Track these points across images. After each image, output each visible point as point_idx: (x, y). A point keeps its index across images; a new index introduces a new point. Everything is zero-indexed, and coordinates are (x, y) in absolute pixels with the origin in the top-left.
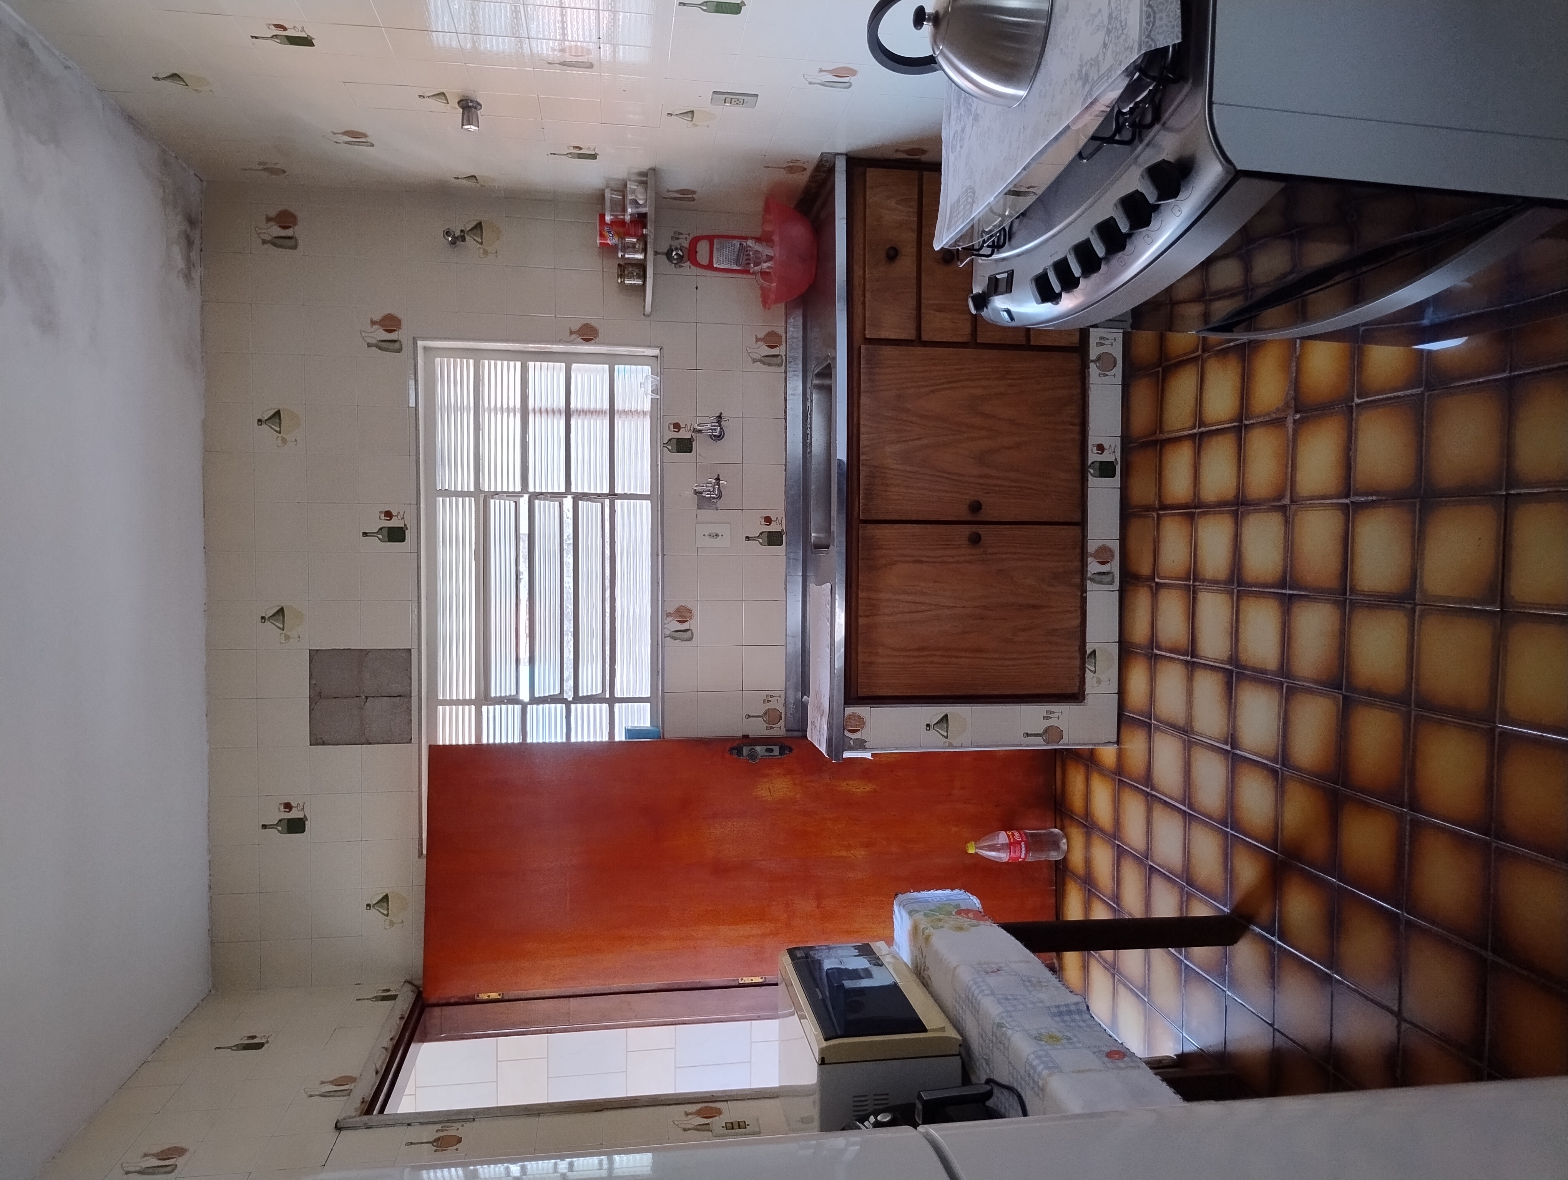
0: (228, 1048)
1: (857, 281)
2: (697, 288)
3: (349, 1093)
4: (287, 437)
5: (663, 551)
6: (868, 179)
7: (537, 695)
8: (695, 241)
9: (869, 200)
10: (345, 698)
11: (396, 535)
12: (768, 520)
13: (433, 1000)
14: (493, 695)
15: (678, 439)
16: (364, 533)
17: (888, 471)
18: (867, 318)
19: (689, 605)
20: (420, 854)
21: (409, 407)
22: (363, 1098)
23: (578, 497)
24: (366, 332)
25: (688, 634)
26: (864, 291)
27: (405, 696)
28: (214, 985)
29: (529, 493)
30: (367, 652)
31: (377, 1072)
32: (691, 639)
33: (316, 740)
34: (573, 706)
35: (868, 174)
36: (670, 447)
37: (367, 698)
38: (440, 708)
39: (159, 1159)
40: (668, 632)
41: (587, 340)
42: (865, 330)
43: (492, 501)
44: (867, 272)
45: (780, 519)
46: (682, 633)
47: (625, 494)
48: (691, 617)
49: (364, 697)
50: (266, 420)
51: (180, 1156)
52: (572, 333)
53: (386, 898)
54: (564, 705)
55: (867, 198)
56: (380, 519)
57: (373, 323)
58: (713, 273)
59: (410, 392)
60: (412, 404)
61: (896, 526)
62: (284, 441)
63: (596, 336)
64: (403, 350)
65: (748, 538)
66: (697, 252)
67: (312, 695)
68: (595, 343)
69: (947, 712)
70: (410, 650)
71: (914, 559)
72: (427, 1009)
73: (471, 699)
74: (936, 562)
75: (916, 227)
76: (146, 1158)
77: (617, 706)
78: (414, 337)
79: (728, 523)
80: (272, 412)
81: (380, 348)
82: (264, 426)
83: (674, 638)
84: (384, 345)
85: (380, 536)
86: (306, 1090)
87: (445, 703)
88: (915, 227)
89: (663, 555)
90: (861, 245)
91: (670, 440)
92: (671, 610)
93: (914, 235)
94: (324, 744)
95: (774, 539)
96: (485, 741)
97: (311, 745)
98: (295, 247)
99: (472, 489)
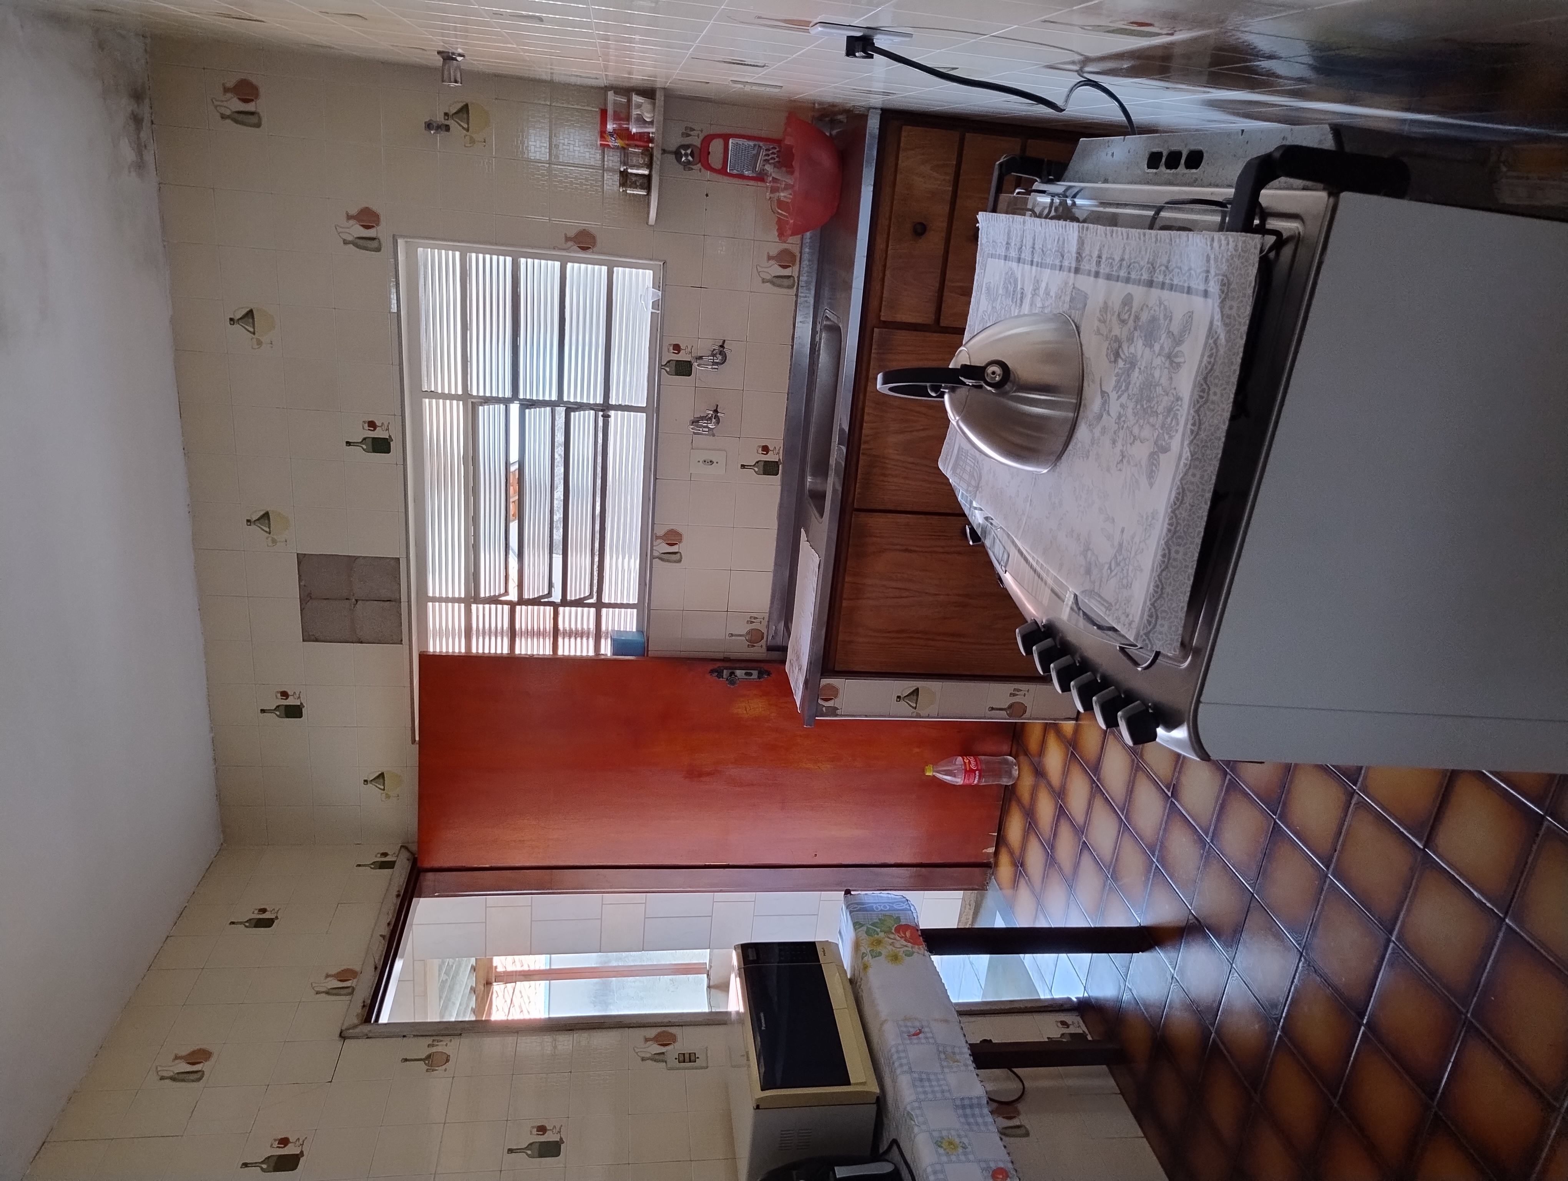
0: (241, 923)
1: (878, 256)
2: (707, 195)
3: (351, 991)
4: (262, 339)
5: (655, 475)
6: (903, 139)
7: (526, 596)
8: (708, 139)
9: (902, 164)
10: (336, 599)
11: (381, 446)
12: (766, 449)
13: (427, 865)
14: (482, 595)
15: (677, 361)
16: (347, 442)
17: (887, 461)
18: (884, 299)
19: (680, 530)
20: (414, 741)
21: (390, 312)
22: (364, 1002)
23: (572, 408)
24: (341, 227)
25: (677, 557)
26: (885, 266)
27: (395, 601)
28: (225, 841)
29: (520, 400)
30: (356, 558)
31: (376, 968)
32: (680, 561)
33: (308, 637)
34: (561, 609)
35: (904, 134)
36: (668, 369)
37: (357, 601)
38: (430, 604)
39: (188, 1063)
40: (656, 554)
41: (584, 249)
42: (880, 311)
43: (481, 408)
44: (890, 248)
45: (777, 449)
46: (671, 555)
47: (620, 405)
48: (680, 541)
49: (354, 600)
50: (238, 320)
51: (206, 1061)
52: (568, 239)
53: (382, 776)
54: (552, 608)
55: (900, 161)
56: (363, 428)
57: (349, 217)
58: (726, 179)
59: (392, 296)
60: (394, 309)
61: (890, 515)
62: (259, 343)
63: (594, 243)
64: (382, 249)
65: (743, 466)
66: (709, 153)
67: (302, 596)
68: (593, 252)
69: (919, 686)
70: (398, 559)
71: (904, 548)
72: (422, 874)
73: (461, 598)
74: (926, 552)
75: (949, 199)
76: (177, 1061)
77: (604, 611)
78: (394, 236)
79: (725, 450)
80: (244, 311)
81: (357, 246)
82: (236, 326)
83: (662, 559)
84: (361, 242)
85: (364, 447)
86: (314, 985)
87: (434, 600)
88: (948, 197)
89: (656, 479)
90: (887, 216)
91: (669, 362)
92: (660, 531)
93: (947, 208)
94: (317, 640)
95: (769, 468)
96: (474, 651)
97: (304, 641)
98: (258, 125)
99: (460, 392)
